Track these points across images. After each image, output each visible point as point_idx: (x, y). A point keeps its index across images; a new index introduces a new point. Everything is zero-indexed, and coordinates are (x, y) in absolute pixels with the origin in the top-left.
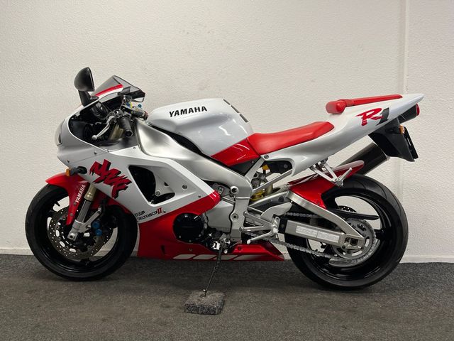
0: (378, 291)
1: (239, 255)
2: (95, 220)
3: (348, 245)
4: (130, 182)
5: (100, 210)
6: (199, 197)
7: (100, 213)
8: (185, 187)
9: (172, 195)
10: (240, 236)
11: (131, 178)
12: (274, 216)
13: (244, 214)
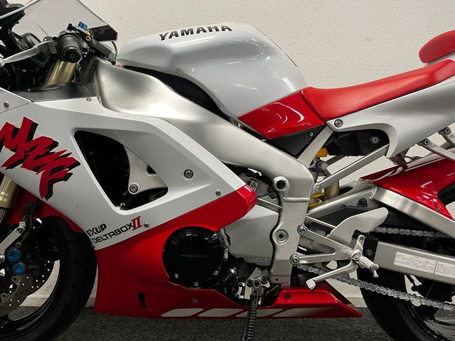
1: (286, 307)
2: (13, 245)
4: (78, 164)
5: (22, 225)
6: (218, 193)
7: (23, 232)
8: (189, 174)
9: (161, 192)
10: (290, 272)
11: (78, 155)
13: (299, 230)
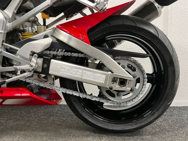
0: (150, 134)
3: (117, 87)
12: (33, 54)
